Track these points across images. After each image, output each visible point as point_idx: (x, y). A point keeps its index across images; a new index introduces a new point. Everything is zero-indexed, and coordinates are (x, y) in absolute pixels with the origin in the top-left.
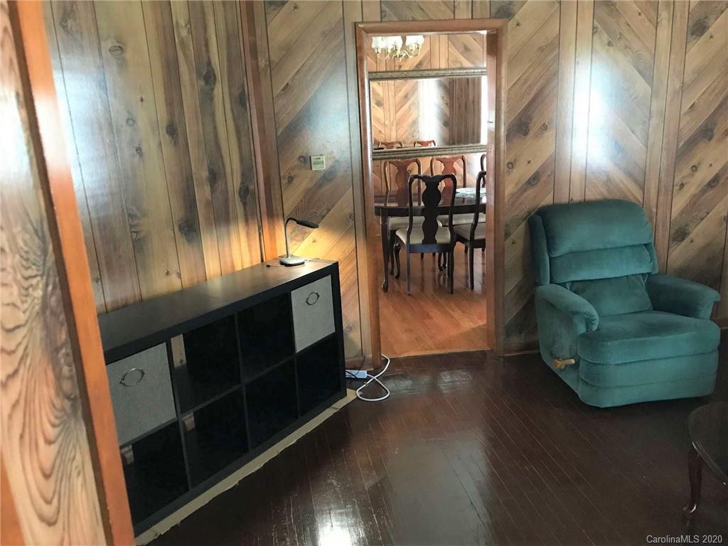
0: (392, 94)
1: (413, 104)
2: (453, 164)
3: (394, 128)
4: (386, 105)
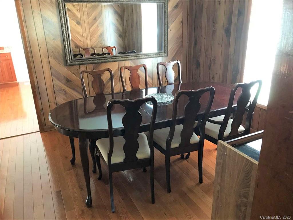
0: (86, 17)
1: (100, 23)
2: (137, 71)
3: (89, 38)
4: (83, 24)
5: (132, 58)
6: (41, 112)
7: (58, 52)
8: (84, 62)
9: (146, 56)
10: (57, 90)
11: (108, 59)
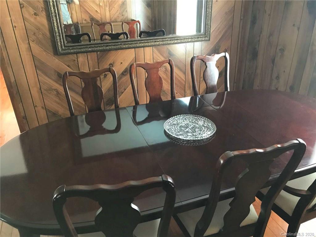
2: (158, 71)
5: (155, 43)
6: (24, 120)
7: (43, 34)
8: (83, 50)
9: (177, 40)
10: (46, 90)
11: (119, 45)
